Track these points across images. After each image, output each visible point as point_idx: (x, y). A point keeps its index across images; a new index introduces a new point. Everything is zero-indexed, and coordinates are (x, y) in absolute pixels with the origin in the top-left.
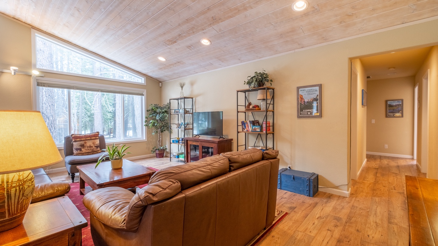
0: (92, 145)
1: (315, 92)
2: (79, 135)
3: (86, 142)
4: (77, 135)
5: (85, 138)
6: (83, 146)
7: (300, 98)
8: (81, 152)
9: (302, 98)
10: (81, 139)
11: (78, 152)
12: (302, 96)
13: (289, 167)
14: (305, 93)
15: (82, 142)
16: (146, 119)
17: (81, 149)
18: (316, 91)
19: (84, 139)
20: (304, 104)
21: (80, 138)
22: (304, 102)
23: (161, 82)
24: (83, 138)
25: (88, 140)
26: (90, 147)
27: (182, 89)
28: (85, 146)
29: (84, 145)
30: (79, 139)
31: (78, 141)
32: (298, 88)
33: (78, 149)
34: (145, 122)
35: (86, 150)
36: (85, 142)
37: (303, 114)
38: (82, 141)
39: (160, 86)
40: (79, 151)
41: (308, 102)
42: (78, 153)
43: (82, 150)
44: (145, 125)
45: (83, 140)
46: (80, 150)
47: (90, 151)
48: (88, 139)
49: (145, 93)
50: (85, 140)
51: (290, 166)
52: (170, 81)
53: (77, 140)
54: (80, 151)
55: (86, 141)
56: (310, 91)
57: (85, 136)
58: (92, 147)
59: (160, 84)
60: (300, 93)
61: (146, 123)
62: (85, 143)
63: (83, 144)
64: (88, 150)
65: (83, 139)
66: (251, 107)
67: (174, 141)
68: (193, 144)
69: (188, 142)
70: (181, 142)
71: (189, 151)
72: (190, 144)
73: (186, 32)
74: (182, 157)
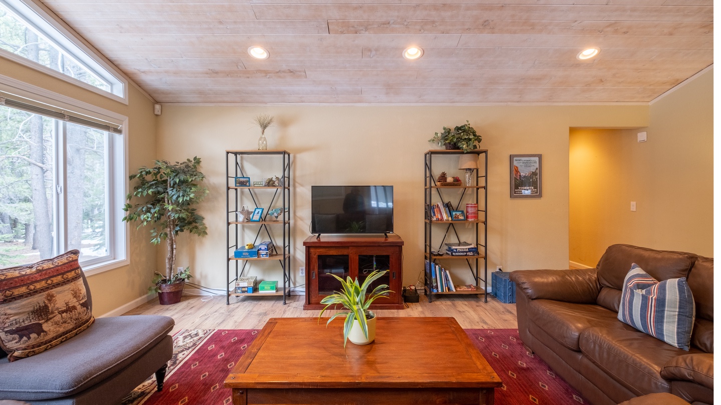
0: (73, 302)
1: (534, 164)
2: (16, 274)
3: (52, 296)
4: (10, 275)
5: (47, 279)
6: (43, 312)
7: (514, 170)
8: (43, 338)
9: (517, 171)
10: (32, 287)
11: (32, 342)
12: (517, 167)
13: (500, 269)
14: (521, 164)
15: (39, 300)
16: (128, 202)
17: (40, 325)
18: (535, 162)
19: (43, 284)
20: (520, 179)
21: (28, 285)
22: (520, 176)
23: (157, 102)
24: (37, 281)
25: (58, 285)
26: (69, 309)
27: (263, 131)
28: (52, 313)
29: (46, 307)
30: (23, 290)
31: (21, 297)
32: (511, 157)
33: (26, 328)
34: (126, 210)
35: (57, 323)
36: (48, 295)
37: (518, 192)
38: (36, 292)
39: (156, 113)
40: (33, 336)
41: (525, 177)
42: (33, 347)
43: (45, 327)
44: (125, 218)
45: (42, 290)
46: (38, 329)
47: (70, 326)
48: (56, 280)
49: (124, 127)
50: (47, 288)
51: (501, 267)
52: (201, 105)
53: (17, 292)
54: (39, 334)
55: (53, 291)
56: (528, 162)
57: (38, 271)
58: (74, 308)
59: (157, 107)
60: (515, 163)
61: (128, 212)
62: (50, 300)
63: (42, 304)
64: (65, 322)
65: (38, 286)
66: (450, 180)
67: (244, 254)
68: (327, 254)
69: (312, 250)
70: (265, 254)
71: (314, 269)
72: (317, 254)
73: (405, 23)
74: (271, 288)
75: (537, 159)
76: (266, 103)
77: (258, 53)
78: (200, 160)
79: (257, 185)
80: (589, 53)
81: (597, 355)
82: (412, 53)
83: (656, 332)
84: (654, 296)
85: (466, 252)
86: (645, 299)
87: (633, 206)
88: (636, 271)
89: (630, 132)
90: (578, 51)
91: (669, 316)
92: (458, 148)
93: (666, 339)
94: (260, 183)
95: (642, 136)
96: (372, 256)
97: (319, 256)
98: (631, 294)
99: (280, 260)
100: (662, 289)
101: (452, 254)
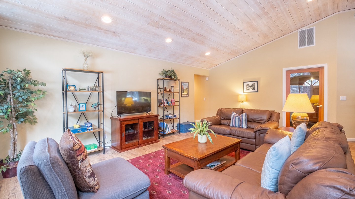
27: (86, 59)
56: (185, 84)
66: (168, 90)
67: (78, 130)
68: (129, 124)
69: (122, 123)
70: (91, 129)
71: (123, 132)
72: (125, 124)
73: (175, 31)
74: (94, 148)
75: (187, 84)
76: (82, 43)
77: (106, 20)
78: (30, 71)
79: (82, 90)
80: (208, 54)
81: (236, 133)
82: (169, 40)
83: (242, 126)
84: (241, 118)
85: (173, 117)
86: (239, 119)
87: (205, 99)
88: (234, 113)
89: (204, 77)
90: (205, 52)
91: (244, 122)
92: (171, 78)
93: (244, 127)
94: (84, 89)
95: (207, 79)
96: (146, 122)
97: (125, 125)
98: (235, 119)
99: (93, 132)
100: (242, 116)
101: (169, 118)
